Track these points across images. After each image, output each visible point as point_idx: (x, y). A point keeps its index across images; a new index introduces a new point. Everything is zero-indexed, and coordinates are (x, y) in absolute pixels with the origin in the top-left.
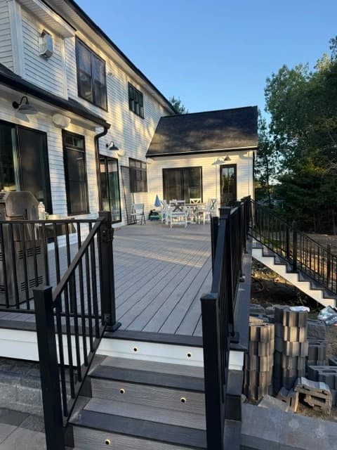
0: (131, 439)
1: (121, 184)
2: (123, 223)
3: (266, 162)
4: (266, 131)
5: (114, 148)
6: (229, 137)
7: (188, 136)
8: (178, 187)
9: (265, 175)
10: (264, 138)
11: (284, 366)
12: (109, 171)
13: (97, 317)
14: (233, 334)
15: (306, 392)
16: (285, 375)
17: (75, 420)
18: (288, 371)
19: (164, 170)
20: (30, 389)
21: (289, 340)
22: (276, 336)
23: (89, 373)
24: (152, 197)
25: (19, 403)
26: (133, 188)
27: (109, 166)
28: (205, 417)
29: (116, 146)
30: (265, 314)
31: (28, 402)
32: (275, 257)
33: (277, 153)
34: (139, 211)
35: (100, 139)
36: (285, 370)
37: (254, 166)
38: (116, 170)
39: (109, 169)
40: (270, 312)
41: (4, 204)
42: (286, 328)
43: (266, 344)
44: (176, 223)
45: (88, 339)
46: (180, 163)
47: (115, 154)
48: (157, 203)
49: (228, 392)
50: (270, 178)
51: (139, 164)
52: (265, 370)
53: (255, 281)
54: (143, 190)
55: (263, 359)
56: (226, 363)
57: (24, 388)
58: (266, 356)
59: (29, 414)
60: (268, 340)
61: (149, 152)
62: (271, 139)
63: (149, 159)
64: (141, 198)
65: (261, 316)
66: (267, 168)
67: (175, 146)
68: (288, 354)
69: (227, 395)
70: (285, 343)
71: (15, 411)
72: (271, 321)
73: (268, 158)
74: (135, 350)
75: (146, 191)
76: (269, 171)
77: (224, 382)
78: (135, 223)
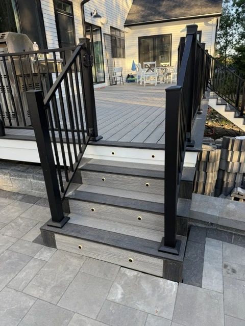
0: (109, 207)
1: (104, 49)
2: (106, 84)
3: (226, 34)
4: (229, 4)
5: (97, 16)
6: (196, 5)
7: (161, 6)
8: (151, 53)
9: (223, 46)
10: (227, 11)
11: (225, 180)
12: (94, 41)
13: (83, 131)
14: (189, 140)
15: (240, 197)
16: (225, 186)
17: (70, 196)
18: (228, 183)
19: (140, 38)
20: (40, 182)
21: (231, 160)
22: (221, 158)
23: (80, 167)
24: (129, 62)
25: (33, 191)
26: (114, 55)
27: (94, 36)
28: (164, 197)
29: (98, 14)
30: (214, 143)
31: (39, 190)
32: (226, 105)
33: (237, 26)
34: (119, 74)
35: (85, 5)
36: (225, 182)
37: (216, 38)
38: (100, 40)
39: (94, 40)
40: (219, 142)
41: (5, 43)
42: (230, 152)
43: (213, 163)
44: (148, 82)
45: (77, 146)
46: (153, 31)
47: (98, 22)
48: (133, 68)
49: (182, 179)
50: (228, 48)
51: (119, 32)
52: (210, 182)
53: (208, 127)
54: (122, 56)
55: (209, 174)
56: (182, 160)
57: (35, 181)
58: (212, 172)
59: (41, 198)
60: (215, 161)
61: (127, 22)
62: (233, 12)
63: (126, 28)
64: (120, 63)
65: (211, 144)
66: (227, 40)
67: (149, 15)
68: (229, 171)
69: (181, 180)
70: (228, 163)
71: (32, 196)
72: (219, 148)
73: (228, 31)
74: (113, 153)
75: (124, 57)
76: (228, 43)
77: (180, 171)
78: (115, 84)
